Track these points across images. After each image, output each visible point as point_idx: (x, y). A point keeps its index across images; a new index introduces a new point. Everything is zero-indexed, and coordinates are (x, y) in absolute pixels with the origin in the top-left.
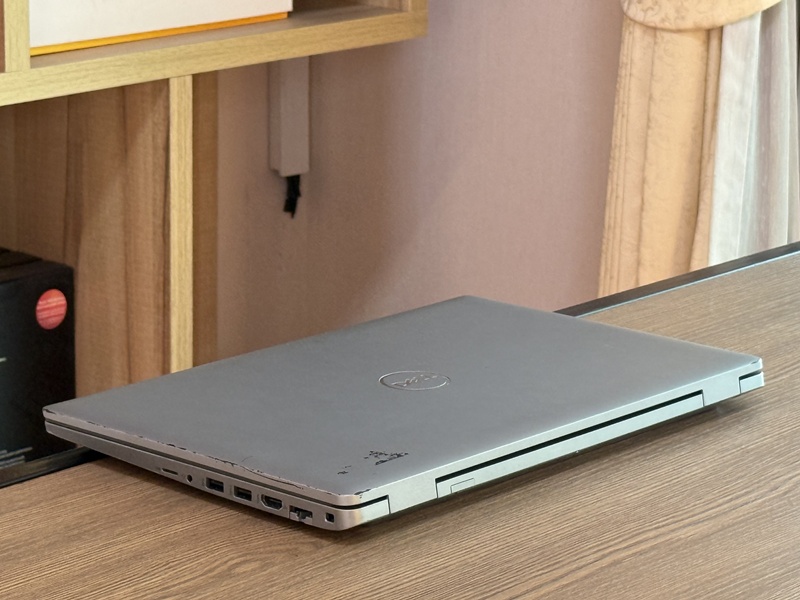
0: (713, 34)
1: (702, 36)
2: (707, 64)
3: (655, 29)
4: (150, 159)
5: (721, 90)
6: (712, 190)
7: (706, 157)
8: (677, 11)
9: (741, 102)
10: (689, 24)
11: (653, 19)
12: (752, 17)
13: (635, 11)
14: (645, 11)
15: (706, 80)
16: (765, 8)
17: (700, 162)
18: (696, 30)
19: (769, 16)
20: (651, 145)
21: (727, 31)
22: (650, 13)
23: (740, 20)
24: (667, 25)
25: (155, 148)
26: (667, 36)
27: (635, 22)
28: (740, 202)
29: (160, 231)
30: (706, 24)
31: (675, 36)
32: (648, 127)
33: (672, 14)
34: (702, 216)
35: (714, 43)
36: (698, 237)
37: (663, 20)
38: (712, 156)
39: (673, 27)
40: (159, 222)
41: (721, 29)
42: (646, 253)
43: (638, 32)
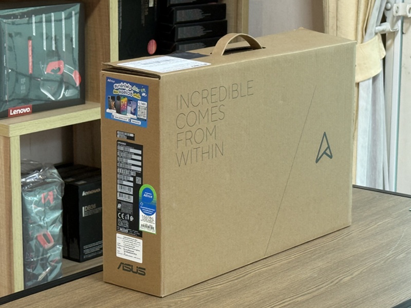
9: (366, 109)
16: (374, 76)
19: (375, 79)
23: (365, 80)
28: (367, 144)
41: (359, 83)
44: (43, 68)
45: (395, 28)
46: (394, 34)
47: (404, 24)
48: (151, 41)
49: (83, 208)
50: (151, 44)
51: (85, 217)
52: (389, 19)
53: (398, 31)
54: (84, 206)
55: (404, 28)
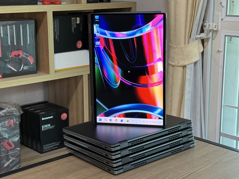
0: (184, 67)
1: (182, 67)
2: (184, 72)
3: (173, 66)
4: (80, 90)
5: (186, 77)
6: (184, 96)
7: (184, 90)
8: (178, 62)
9: (190, 79)
10: (180, 65)
11: (173, 64)
12: (192, 63)
13: (170, 63)
14: (172, 62)
15: (183, 75)
16: (194, 62)
17: (183, 91)
18: (181, 66)
19: (195, 63)
20: (173, 88)
21: (187, 66)
22: (173, 63)
23: (189, 64)
24: (176, 65)
25: (81, 87)
26: (176, 67)
27: (170, 64)
28: (190, 98)
29: (82, 103)
30: (183, 65)
31: (177, 67)
32: (173, 84)
33: (177, 63)
34: (183, 101)
35: (185, 68)
36: (182, 105)
37: (175, 64)
38: (185, 90)
39: (177, 66)
40: (82, 101)
41: (186, 66)
42: (173, 108)
43: (171, 66)
44: (9, 54)
45: (209, 36)
46: (208, 39)
47: (214, 34)
48: (79, 41)
49: (43, 126)
50: (79, 43)
51: (44, 131)
52: (205, 31)
53: (210, 38)
54: (43, 125)
55: (213, 36)
